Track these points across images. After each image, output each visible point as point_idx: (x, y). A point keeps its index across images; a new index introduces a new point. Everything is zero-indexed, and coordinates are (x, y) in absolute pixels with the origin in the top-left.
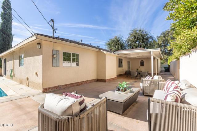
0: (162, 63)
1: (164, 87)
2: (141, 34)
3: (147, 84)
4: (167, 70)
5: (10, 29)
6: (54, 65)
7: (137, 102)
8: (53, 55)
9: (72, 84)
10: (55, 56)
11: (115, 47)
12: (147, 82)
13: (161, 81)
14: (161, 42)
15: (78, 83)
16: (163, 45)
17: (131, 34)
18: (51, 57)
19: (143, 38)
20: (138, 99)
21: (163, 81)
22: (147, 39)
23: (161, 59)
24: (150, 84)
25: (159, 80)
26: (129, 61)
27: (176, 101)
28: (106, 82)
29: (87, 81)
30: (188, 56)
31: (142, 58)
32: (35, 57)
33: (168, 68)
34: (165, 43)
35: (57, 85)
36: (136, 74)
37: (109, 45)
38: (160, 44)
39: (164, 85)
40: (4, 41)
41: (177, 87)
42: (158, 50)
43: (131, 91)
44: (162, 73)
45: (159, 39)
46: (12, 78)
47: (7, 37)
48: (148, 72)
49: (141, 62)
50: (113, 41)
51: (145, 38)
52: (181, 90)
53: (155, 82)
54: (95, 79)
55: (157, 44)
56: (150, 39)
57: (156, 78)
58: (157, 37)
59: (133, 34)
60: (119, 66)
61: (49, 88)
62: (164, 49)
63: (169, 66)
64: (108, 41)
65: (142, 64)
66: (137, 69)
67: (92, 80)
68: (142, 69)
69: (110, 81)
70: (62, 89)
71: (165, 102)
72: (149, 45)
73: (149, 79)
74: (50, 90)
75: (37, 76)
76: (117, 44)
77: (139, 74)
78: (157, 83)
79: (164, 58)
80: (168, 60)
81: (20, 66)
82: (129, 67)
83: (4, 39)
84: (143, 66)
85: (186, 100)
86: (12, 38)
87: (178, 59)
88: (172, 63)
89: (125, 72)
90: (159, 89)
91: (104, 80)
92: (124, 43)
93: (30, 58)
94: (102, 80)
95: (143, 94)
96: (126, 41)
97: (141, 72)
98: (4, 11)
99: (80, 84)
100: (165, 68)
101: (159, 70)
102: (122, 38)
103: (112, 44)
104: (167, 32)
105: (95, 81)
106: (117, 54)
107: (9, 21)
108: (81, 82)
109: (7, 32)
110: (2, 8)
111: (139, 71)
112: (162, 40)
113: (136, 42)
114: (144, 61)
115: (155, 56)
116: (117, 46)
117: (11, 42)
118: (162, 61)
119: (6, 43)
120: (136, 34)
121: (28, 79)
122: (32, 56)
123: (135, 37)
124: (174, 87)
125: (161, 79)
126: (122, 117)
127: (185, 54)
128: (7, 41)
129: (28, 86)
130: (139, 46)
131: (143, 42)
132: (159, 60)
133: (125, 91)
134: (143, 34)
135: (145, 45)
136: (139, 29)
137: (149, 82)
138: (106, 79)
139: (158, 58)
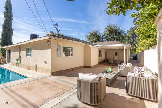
0: (131, 53)
1: (133, 71)
2: (115, 29)
3: (122, 69)
4: (135, 58)
5: (11, 25)
6: (58, 56)
7: (117, 80)
8: (57, 49)
9: (69, 69)
10: (59, 50)
11: (94, 39)
12: (123, 68)
13: (131, 67)
14: (131, 36)
15: (72, 68)
16: (132, 38)
17: (106, 29)
18: (56, 51)
19: (116, 32)
20: (117, 79)
21: (133, 67)
22: (120, 33)
23: (131, 50)
24: (124, 69)
25: (130, 66)
26: (106, 51)
27: (139, 76)
28: (91, 68)
29: (78, 67)
30: (148, 50)
31: (116, 49)
32: (44, 50)
33: (136, 56)
34: (134, 36)
35: (59, 70)
36: (113, 62)
37: (89, 37)
38: (129, 37)
39: (133, 69)
40: (6, 35)
41: (140, 70)
42: (129, 45)
43: (113, 73)
44: (131, 61)
45: (129, 33)
46: (18, 65)
47: (9, 32)
48: (121, 60)
49: (115, 52)
50: (92, 34)
51: (118, 32)
52: (142, 72)
53: (127, 68)
54: (83, 66)
55: (127, 37)
56: (122, 33)
57: (128, 65)
58: (127, 31)
59: (109, 29)
60: (99, 56)
61: (55, 72)
62: (133, 41)
63: (137, 55)
64: (88, 34)
65: (116, 54)
66: (113, 58)
67: (81, 66)
68: (116, 58)
69: (94, 67)
70: (63, 73)
71: (134, 77)
72: (121, 38)
73: (124, 65)
74: (56, 74)
75: (46, 64)
76: (95, 37)
77: (115, 61)
78: (129, 69)
79: (133, 48)
80: (136, 50)
81: (27, 56)
82: (106, 56)
83: (7, 33)
84: (117, 55)
85: (144, 76)
86: (13, 32)
87: (143, 51)
88: (139, 53)
89: (104, 60)
90: (130, 72)
91: (90, 66)
92: (101, 36)
93: (39, 50)
94: (88, 66)
95: (120, 76)
96: (102, 35)
97: (116, 60)
98: (6, 10)
99: (73, 70)
100: (133, 56)
101: (129, 59)
102: (99, 32)
103: (91, 37)
104: (135, 28)
105: (83, 67)
106: (99, 47)
107: (10, 19)
108: (74, 68)
109: (9, 27)
110: (5, 8)
111: (114, 59)
112: (132, 34)
113: (110, 36)
114: (118, 51)
115: (126, 49)
116: (95, 39)
117: (12, 36)
118: (132, 51)
119: (8, 36)
120: (111, 28)
121: (36, 66)
122: (40, 49)
123: (110, 31)
124: (139, 70)
125: (131, 66)
126: (110, 87)
127: (146, 49)
128: (9, 35)
129: (37, 71)
130: (113, 39)
131: (116, 35)
132: (129, 51)
133: (110, 73)
134: (116, 28)
135: (118, 38)
136: (113, 25)
137: (124, 67)
138: (92, 66)
139: (129, 49)
